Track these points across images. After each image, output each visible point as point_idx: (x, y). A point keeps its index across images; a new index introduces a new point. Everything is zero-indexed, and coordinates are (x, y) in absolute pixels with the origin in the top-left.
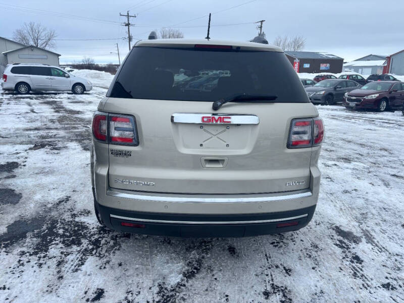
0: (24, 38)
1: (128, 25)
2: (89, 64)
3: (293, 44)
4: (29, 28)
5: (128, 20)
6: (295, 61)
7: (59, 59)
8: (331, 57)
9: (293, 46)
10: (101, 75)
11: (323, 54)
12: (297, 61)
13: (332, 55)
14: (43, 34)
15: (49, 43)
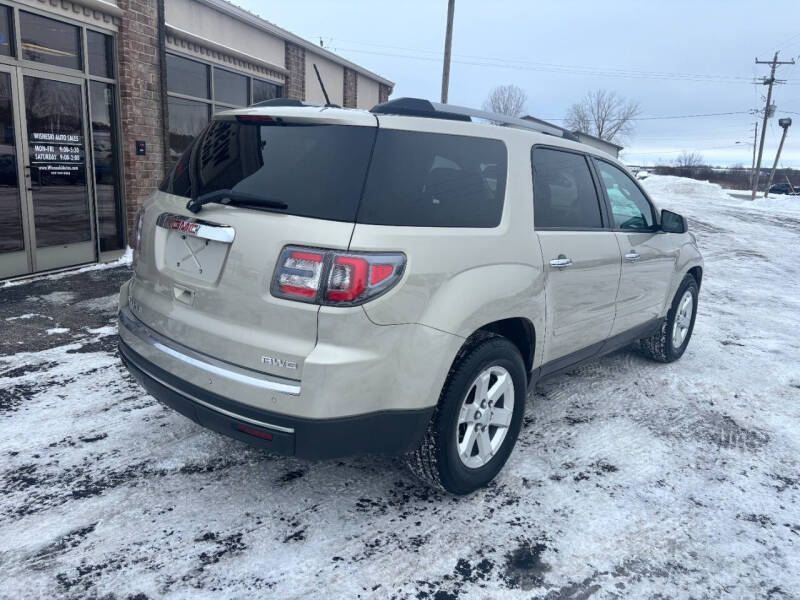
0: (582, 119)
1: (770, 82)
2: (688, 167)
4: (594, 101)
5: (773, 72)
14: (615, 111)
15: (623, 127)
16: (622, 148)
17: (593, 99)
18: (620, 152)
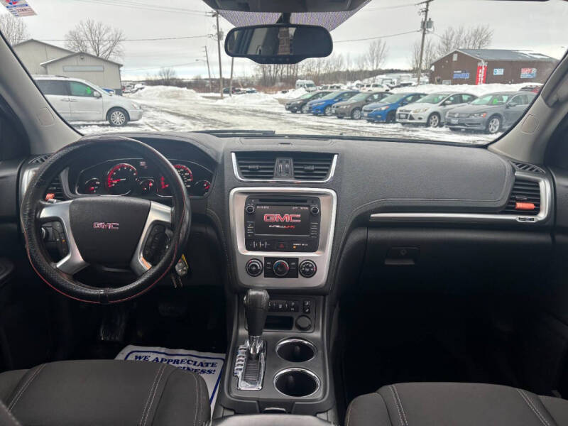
1: (216, 15)
2: (168, 79)
3: (473, 38)
6: (479, 64)
7: (120, 71)
8: (539, 57)
9: (472, 42)
10: (180, 94)
11: (524, 52)
12: (483, 64)
13: (540, 54)
14: (105, 37)
15: (114, 50)
16: (122, 66)
17: (85, 27)
18: (121, 69)
